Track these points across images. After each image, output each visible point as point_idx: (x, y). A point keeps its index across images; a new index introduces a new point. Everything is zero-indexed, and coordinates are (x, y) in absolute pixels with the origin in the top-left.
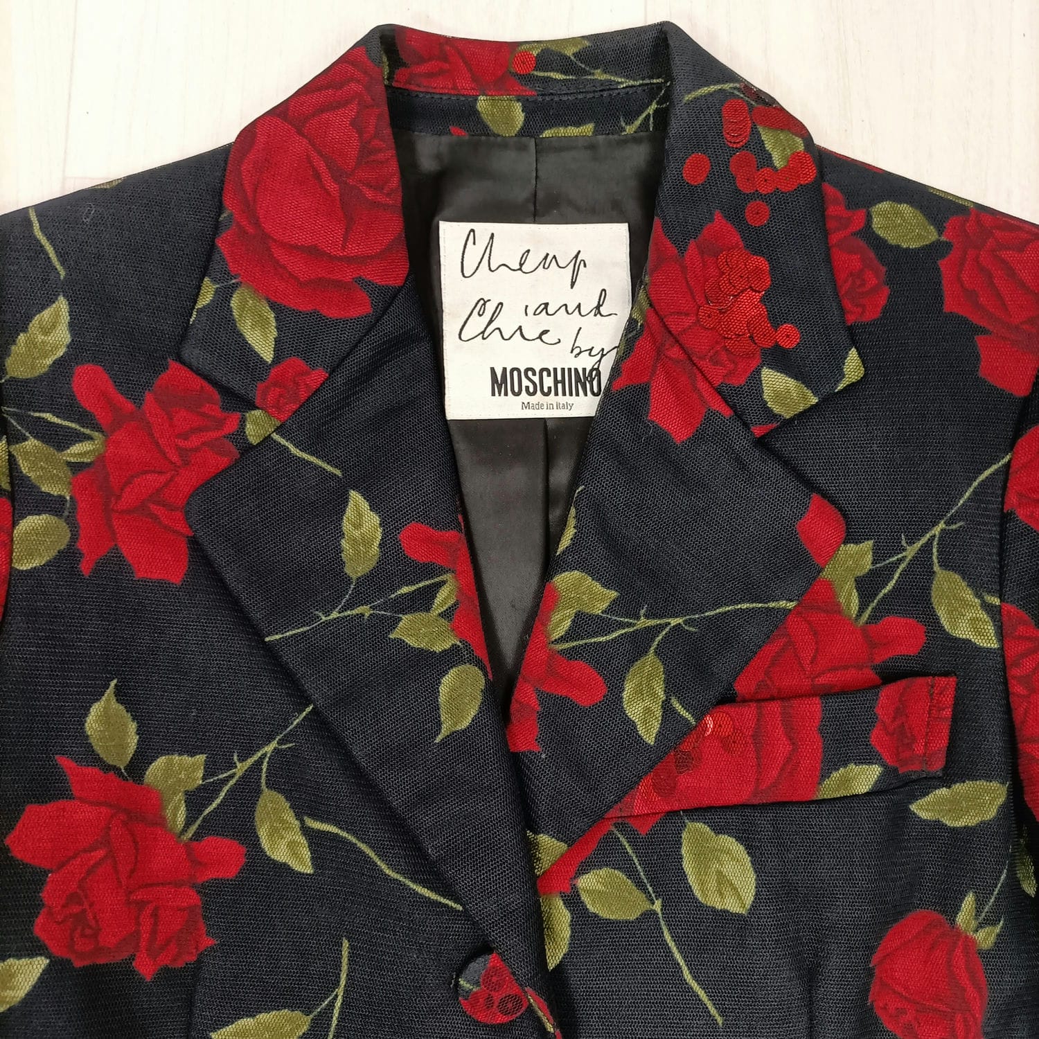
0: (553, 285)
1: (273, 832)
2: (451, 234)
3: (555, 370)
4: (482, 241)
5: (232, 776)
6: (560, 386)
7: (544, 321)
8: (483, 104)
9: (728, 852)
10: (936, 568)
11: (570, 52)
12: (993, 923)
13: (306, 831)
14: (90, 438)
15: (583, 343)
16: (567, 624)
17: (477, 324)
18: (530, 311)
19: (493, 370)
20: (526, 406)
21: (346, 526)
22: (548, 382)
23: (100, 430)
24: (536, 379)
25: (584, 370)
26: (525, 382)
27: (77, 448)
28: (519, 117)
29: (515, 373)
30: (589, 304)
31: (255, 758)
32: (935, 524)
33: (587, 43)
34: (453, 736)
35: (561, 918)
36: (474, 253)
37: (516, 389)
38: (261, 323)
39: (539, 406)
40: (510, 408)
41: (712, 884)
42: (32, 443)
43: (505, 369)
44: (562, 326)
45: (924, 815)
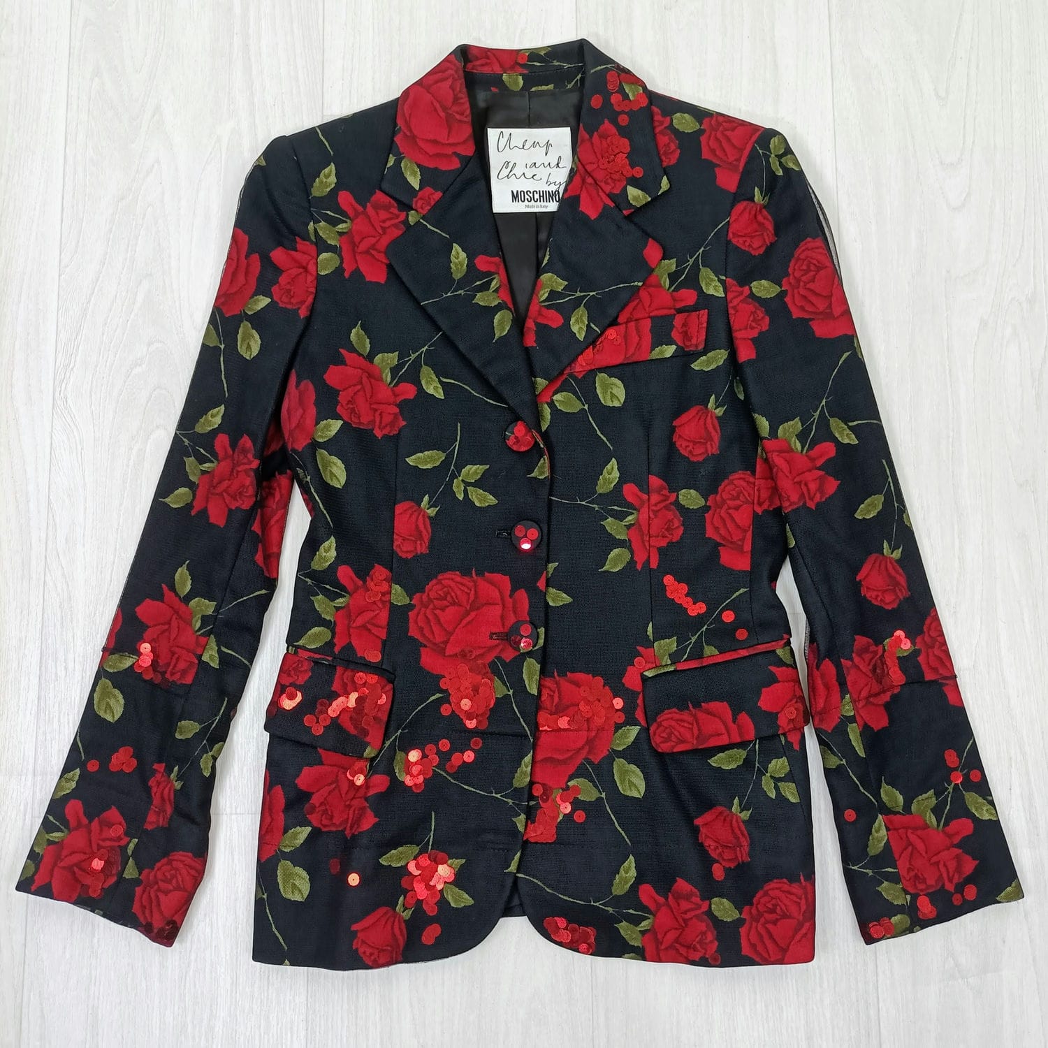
0: (538, 155)
1: (427, 382)
2: (493, 134)
3: (540, 192)
4: (506, 136)
5: (409, 360)
6: (542, 198)
7: (534, 170)
8: (505, 77)
9: (615, 384)
10: (701, 267)
11: (542, 53)
12: (723, 406)
13: (441, 382)
14: (346, 222)
15: (551, 180)
16: (546, 295)
17: (505, 172)
18: (528, 166)
19: (512, 192)
20: (527, 206)
21: (452, 258)
22: (537, 196)
23: (350, 218)
24: (531, 195)
25: (552, 191)
26: (526, 196)
27: (340, 226)
28: (521, 82)
29: (522, 193)
30: (554, 163)
31: (419, 353)
32: (700, 248)
33: (549, 49)
34: (500, 338)
35: (547, 411)
36: (503, 141)
37: (523, 199)
38: (414, 174)
39: (533, 207)
40: (520, 207)
41: (608, 397)
42: (323, 224)
43: (517, 192)
44: (542, 173)
45: (696, 368)
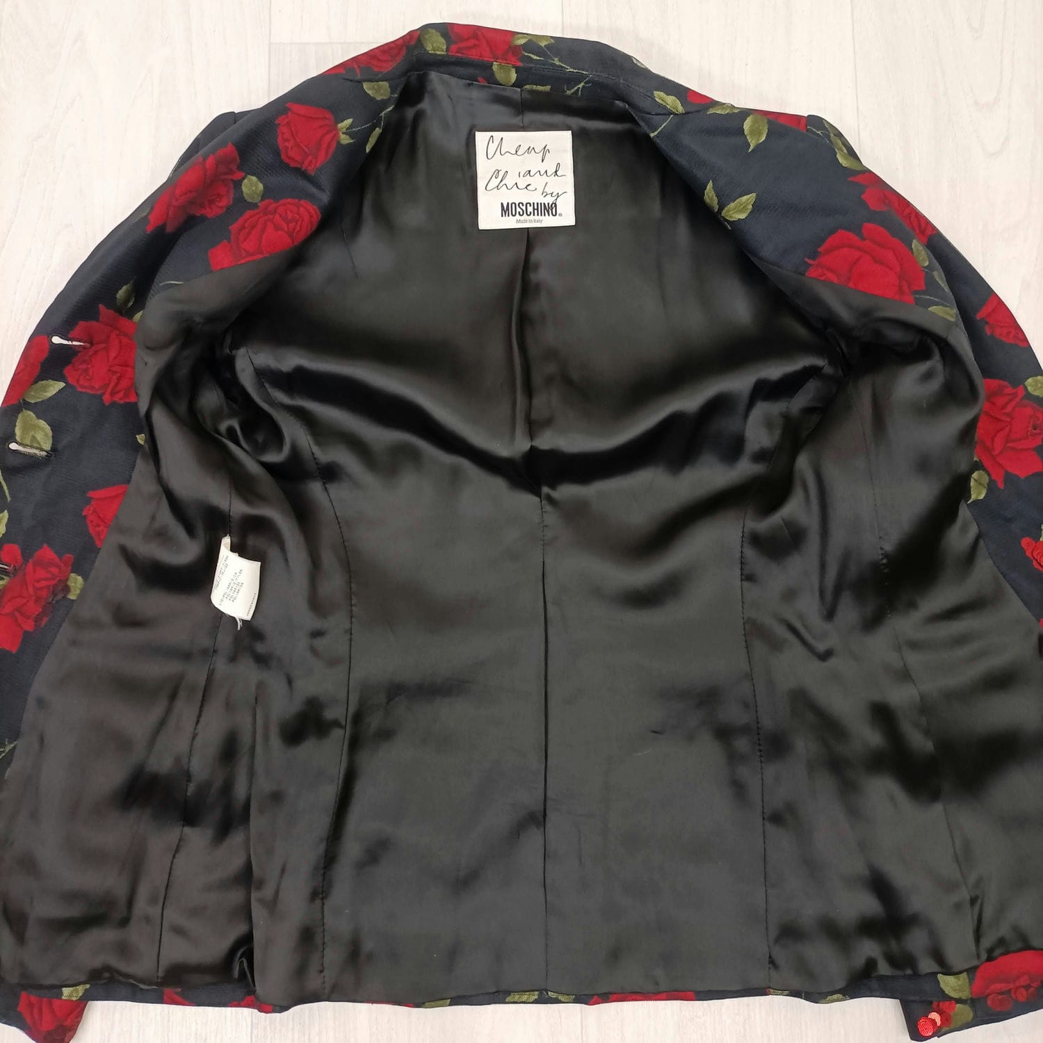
0: (534, 162)
2: (481, 138)
3: (534, 203)
4: (497, 142)
6: (536, 211)
7: (528, 180)
8: (495, 67)
11: (543, 44)
15: (548, 190)
17: (495, 182)
18: (521, 175)
19: (502, 204)
20: (518, 221)
22: (530, 209)
24: (524, 208)
25: (548, 204)
26: (518, 210)
28: (514, 76)
29: (513, 205)
30: (551, 171)
33: (553, 41)
36: (493, 147)
37: (514, 213)
39: (525, 221)
40: (510, 223)
43: (508, 203)
44: (538, 182)
